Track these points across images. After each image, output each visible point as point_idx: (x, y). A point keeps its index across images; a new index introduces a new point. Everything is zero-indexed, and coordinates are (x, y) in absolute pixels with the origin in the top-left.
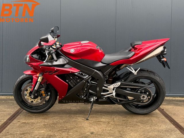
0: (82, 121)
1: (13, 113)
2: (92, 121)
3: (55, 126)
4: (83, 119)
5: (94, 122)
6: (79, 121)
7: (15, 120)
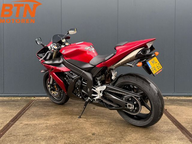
0: (84, 122)
1: (16, 114)
2: (94, 122)
3: (57, 128)
4: (85, 120)
5: (95, 123)
6: (81, 122)
7: (17, 122)
